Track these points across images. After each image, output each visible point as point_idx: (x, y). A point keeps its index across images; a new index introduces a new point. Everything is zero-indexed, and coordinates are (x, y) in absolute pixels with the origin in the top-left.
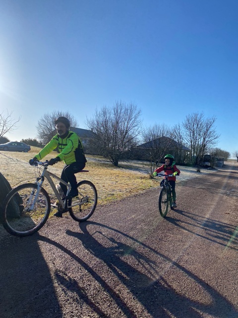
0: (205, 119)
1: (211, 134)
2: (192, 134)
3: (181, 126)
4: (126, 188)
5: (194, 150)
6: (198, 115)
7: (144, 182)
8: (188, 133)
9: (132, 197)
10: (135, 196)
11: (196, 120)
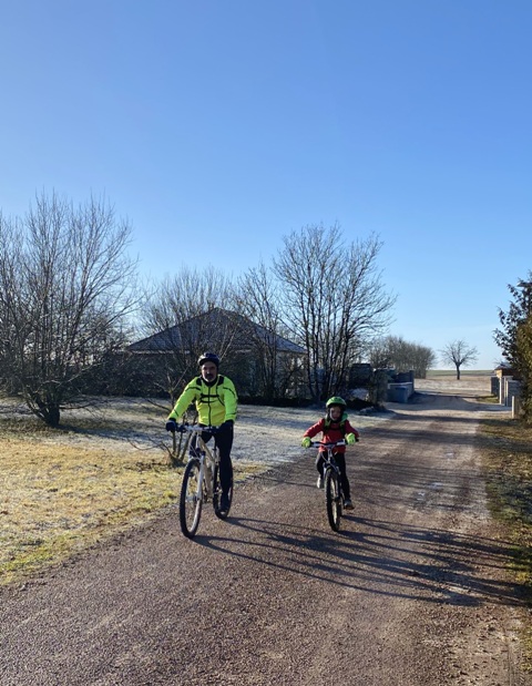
0: (347, 245)
1: (367, 295)
2: (306, 298)
3: (268, 272)
4: (87, 510)
5: (316, 352)
6: (322, 232)
7: (149, 481)
8: (293, 294)
9: (106, 546)
10: (118, 541)
11: (315, 249)
